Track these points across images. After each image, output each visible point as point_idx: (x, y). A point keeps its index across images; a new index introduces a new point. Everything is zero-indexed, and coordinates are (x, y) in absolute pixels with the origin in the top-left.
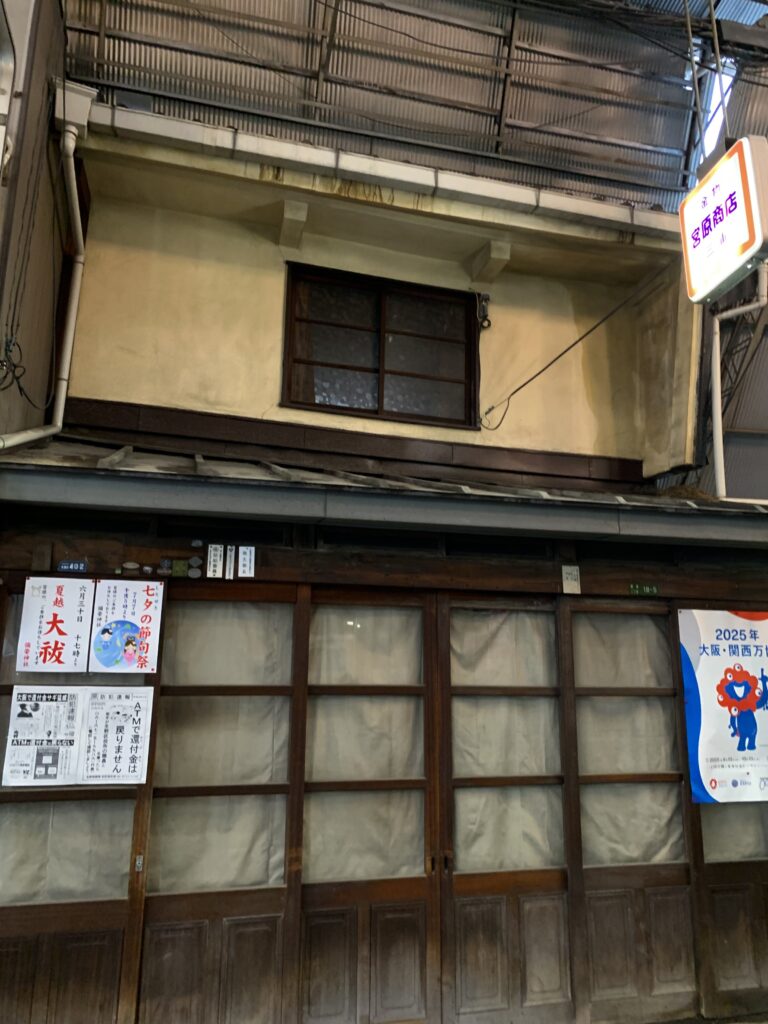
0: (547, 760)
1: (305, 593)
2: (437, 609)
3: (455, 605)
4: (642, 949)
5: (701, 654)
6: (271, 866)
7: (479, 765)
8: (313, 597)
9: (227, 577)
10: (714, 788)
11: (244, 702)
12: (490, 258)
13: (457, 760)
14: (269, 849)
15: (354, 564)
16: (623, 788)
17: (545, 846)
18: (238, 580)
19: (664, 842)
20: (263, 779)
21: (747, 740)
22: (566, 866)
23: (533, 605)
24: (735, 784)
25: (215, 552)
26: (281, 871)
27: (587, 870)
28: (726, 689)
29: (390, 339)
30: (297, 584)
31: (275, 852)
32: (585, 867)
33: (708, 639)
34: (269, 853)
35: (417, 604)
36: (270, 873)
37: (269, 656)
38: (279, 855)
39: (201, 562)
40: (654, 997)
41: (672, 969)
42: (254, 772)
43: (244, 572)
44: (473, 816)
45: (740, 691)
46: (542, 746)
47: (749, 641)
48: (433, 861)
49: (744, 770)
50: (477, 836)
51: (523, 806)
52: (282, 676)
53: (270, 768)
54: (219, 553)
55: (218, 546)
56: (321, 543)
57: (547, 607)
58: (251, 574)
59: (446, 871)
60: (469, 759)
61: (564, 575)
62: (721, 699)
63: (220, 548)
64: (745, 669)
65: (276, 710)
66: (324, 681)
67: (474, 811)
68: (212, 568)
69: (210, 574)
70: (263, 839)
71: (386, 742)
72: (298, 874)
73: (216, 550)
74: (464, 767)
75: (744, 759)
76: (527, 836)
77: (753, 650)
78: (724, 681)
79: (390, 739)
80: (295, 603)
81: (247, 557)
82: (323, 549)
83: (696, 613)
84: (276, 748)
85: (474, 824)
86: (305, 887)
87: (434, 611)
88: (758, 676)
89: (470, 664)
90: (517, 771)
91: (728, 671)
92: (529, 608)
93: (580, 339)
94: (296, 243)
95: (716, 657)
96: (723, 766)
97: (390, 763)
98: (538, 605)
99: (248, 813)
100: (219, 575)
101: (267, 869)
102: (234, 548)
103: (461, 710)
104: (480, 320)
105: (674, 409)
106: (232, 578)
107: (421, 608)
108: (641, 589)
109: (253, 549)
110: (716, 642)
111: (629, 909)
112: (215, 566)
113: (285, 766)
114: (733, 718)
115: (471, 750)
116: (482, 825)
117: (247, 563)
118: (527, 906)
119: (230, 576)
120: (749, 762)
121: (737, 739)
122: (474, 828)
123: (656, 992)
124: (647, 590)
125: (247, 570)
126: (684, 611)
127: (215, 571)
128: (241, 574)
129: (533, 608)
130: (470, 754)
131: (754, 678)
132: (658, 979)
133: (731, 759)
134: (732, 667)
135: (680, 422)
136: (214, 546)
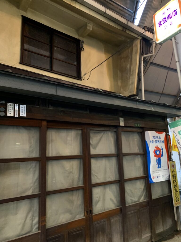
0: (115, 176)
1: (44, 123)
2: (86, 130)
3: (91, 129)
4: (139, 227)
5: (150, 143)
6: (33, 224)
7: (98, 179)
8: (47, 125)
9: (15, 116)
10: (153, 179)
11: (22, 164)
12: (87, 28)
13: (93, 178)
14: (32, 219)
15: (62, 114)
16: (133, 182)
17: (115, 201)
18: (20, 118)
19: (142, 195)
20: (30, 193)
21: (159, 165)
22: (121, 206)
23: (111, 129)
24: (157, 177)
25: (10, 106)
26: (37, 226)
27: (127, 206)
28: (155, 152)
29: (55, 48)
30: (42, 120)
31: (35, 219)
32: (126, 206)
33: (151, 139)
34: (32, 220)
35: (80, 129)
36: (33, 227)
37: (30, 147)
38: (36, 220)
39: (4, 109)
40: (142, 239)
41: (146, 230)
42: (26, 190)
43: (22, 114)
44: (97, 195)
45: (158, 153)
46: (114, 171)
47: (159, 140)
48: (87, 212)
49: (159, 173)
50: (99, 201)
51: (109, 190)
52: (36, 154)
53: (32, 188)
54: (12, 107)
55: (12, 104)
56: (50, 106)
57: (115, 130)
58: (25, 115)
59: (91, 215)
60: (96, 177)
61: (120, 121)
62: (155, 155)
63: (12, 105)
64: (159, 147)
65: (34, 166)
66: (50, 155)
67: (97, 194)
68: (9, 112)
69: (8, 115)
70: (30, 215)
71: (71, 174)
72: (45, 226)
73: (10, 105)
74: (95, 180)
75: (159, 170)
76: (111, 199)
77: (160, 141)
78: (155, 150)
79: (73, 173)
80: (40, 127)
81: (23, 109)
82: (51, 108)
83: (149, 132)
84: (34, 180)
85: (97, 198)
86: (47, 230)
87: (85, 131)
88: (161, 149)
89: (95, 148)
90: (108, 180)
91: (156, 147)
92: (110, 130)
93: (106, 60)
94: (25, 10)
95: (153, 144)
96: (155, 173)
97: (73, 182)
98: (112, 129)
99: (24, 206)
100: (12, 115)
101: (32, 226)
102: (18, 105)
103: (93, 162)
104: (81, 48)
105: (131, 79)
106: (17, 116)
107: (82, 130)
108: (137, 125)
109: (25, 106)
110: (153, 140)
111: (136, 216)
112: (10, 111)
113: (38, 186)
114: (157, 160)
115: (96, 174)
116: (100, 198)
117: (23, 111)
118: (112, 221)
119: (16, 116)
120: (160, 171)
121: (158, 165)
122: (97, 199)
123: (143, 238)
124: (139, 125)
125: (23, 114)
126: (146, 131)
127: (10, 114)
128: (21, 115)
129: (111, 130)
130: (96, 176)
131: (160, 149)
132: (143, 234)
133: (156, 171)
134: (156, 146)
135: (133, 83)
136: (10, 104)
